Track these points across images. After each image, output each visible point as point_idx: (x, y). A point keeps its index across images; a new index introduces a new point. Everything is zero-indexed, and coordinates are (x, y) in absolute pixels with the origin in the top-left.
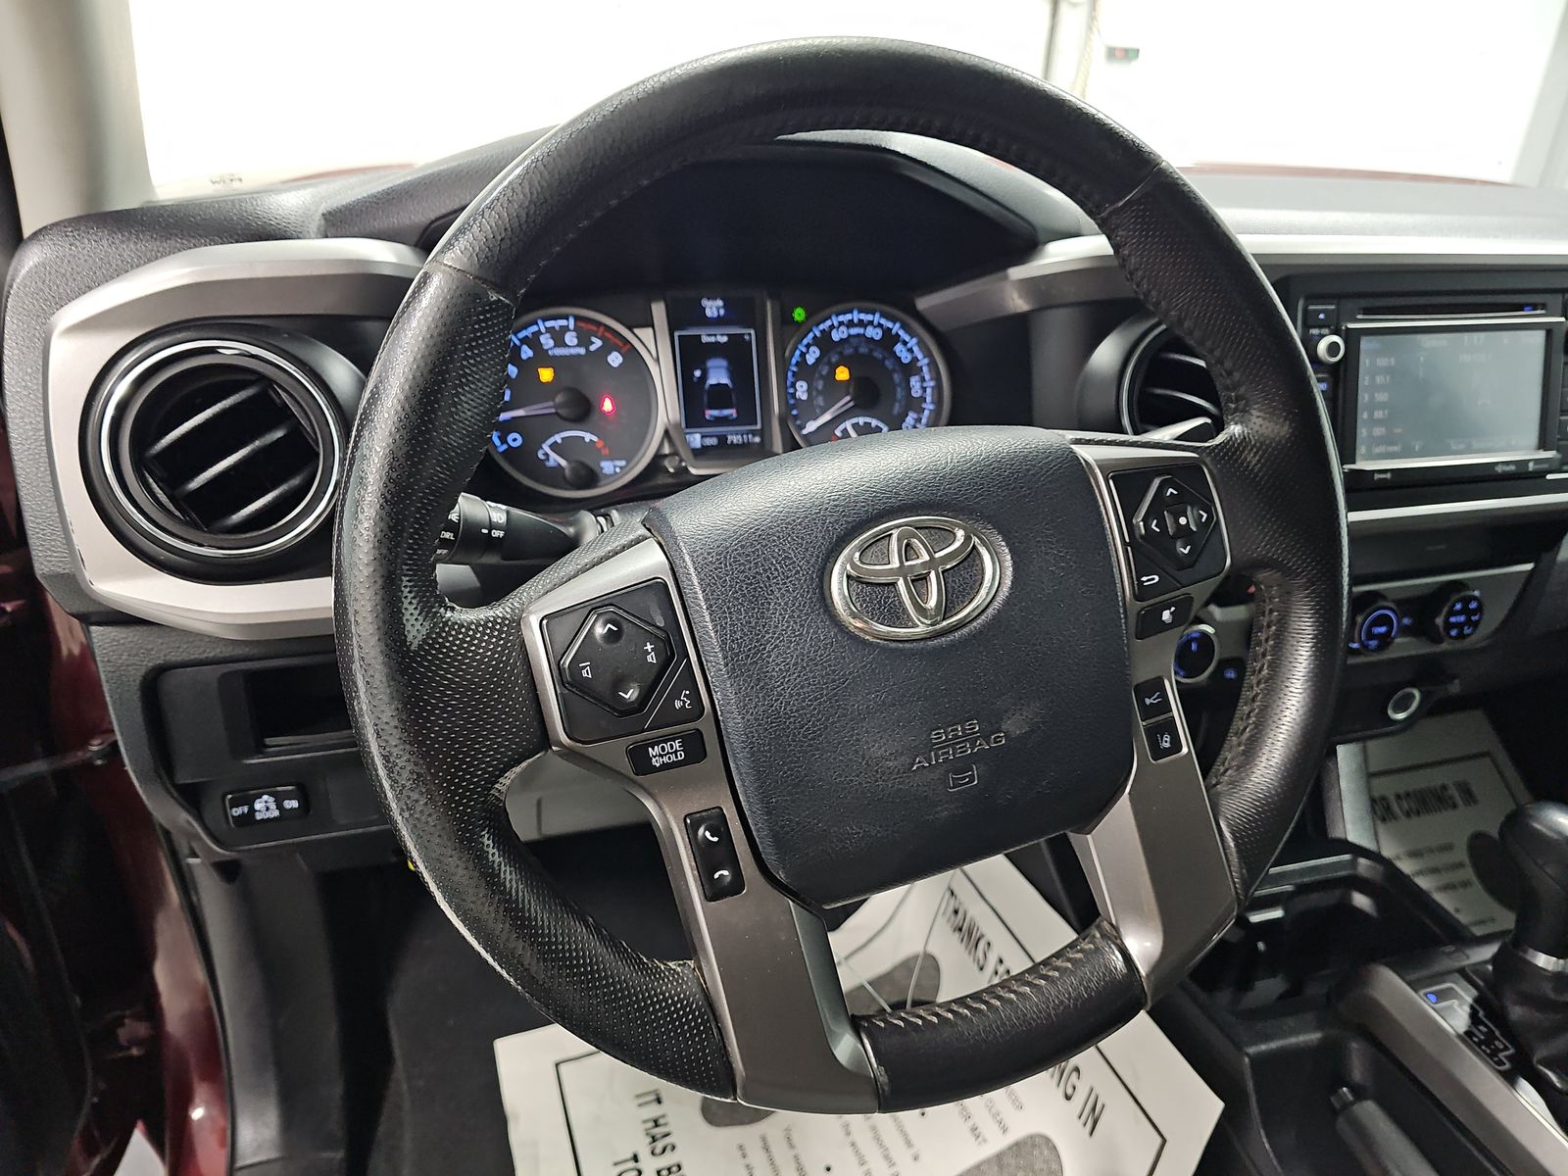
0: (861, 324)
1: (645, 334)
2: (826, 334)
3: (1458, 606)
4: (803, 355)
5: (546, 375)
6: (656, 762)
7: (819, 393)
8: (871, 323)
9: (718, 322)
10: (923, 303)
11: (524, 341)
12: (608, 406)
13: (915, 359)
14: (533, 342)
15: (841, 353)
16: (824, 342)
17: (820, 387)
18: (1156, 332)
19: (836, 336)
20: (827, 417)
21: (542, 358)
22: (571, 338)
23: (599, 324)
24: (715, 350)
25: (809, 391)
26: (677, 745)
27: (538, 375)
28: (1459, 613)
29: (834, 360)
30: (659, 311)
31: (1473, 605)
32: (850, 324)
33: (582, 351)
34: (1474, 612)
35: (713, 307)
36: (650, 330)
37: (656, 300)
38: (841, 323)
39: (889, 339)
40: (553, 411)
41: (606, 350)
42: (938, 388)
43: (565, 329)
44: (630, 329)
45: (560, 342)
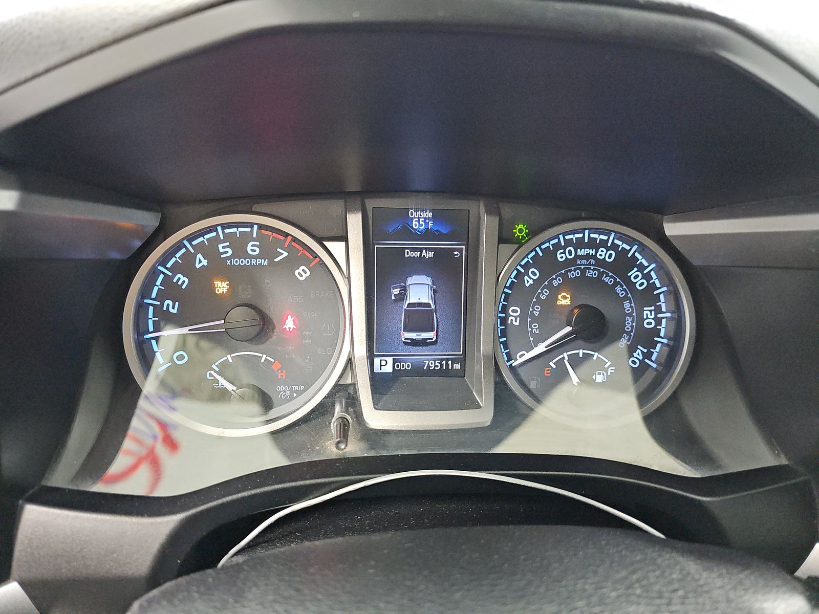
0: (593, 244)
1: (337, 248)
2: (550, 254)
4: (520, 277)
5: (222, 287)
7: (535, 319)
8: (604, 243)
9: (424, 235)
10: (672, 229)
11: (198, 249)
12: (290, 324)
13: (652, 287)
14: (210, 251)
15: (564, 276)
16: (547, 263)
17: (536, 313)
19: (561, 256)
20: (541, 348)
21: (218, 268)
22: (252, 248)
23: (286, 235)
24: (419, 265)
25: (523, 317)
27: (213, 288)
29: (555, 283)
30: (354, 223)
32: (580, 244)
33: (265, 263)
35: (420, 220)
36: (343, 244)
37: (353, 210)
38: (569, 243)
39: (624, 263)
40: (224, 330)
41: (291, 263)
42: (679, 322)
43: (247, 237)
44: (320, 241)
45: (239, 249)
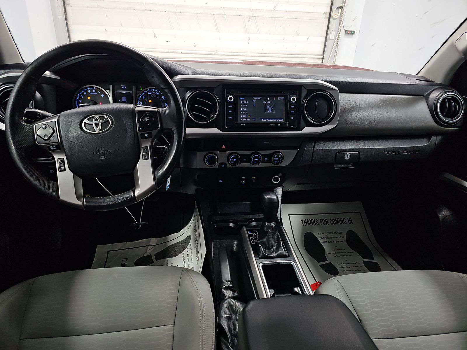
0: (155, 91)
2: (147, 93)
3: (276, 156)
4: (142, 97)
6: (52, 149)
8: (157, 91)
9: (124, 89)
11: (85, 91)
13: (166, 99)
14: (87, 91)
15: (150, 97)
16: (146, 94)
17: (145, 103)
18: (194, 93)
19: (149, 94)
21: (88, 94)
22: (94, 91)
23: (100, 89)
24: (124, 95)
26: (55, 146)
28: (276, 158)
30: (111, 87)
31: (280, 156)
32: (152, 91)
33: (96, 94)
34: (281, 158)
35: (123, 87)
36: (108, 90)
37: (110, 85)
38: (150, 91)
39: (161, 95)
41: (101, 94)
43: (93, 89)
44: (105, 90)
45: (92, 92)
